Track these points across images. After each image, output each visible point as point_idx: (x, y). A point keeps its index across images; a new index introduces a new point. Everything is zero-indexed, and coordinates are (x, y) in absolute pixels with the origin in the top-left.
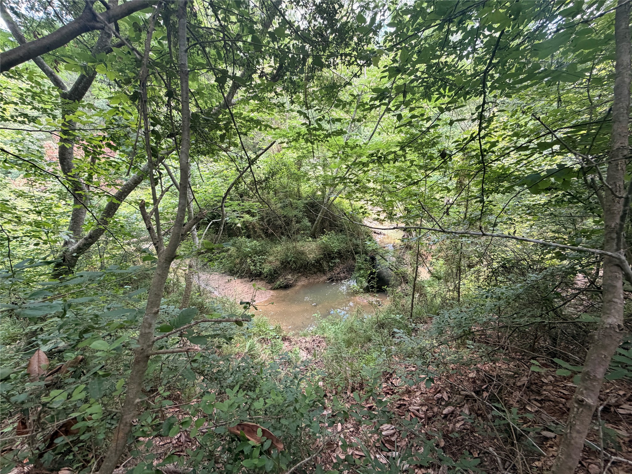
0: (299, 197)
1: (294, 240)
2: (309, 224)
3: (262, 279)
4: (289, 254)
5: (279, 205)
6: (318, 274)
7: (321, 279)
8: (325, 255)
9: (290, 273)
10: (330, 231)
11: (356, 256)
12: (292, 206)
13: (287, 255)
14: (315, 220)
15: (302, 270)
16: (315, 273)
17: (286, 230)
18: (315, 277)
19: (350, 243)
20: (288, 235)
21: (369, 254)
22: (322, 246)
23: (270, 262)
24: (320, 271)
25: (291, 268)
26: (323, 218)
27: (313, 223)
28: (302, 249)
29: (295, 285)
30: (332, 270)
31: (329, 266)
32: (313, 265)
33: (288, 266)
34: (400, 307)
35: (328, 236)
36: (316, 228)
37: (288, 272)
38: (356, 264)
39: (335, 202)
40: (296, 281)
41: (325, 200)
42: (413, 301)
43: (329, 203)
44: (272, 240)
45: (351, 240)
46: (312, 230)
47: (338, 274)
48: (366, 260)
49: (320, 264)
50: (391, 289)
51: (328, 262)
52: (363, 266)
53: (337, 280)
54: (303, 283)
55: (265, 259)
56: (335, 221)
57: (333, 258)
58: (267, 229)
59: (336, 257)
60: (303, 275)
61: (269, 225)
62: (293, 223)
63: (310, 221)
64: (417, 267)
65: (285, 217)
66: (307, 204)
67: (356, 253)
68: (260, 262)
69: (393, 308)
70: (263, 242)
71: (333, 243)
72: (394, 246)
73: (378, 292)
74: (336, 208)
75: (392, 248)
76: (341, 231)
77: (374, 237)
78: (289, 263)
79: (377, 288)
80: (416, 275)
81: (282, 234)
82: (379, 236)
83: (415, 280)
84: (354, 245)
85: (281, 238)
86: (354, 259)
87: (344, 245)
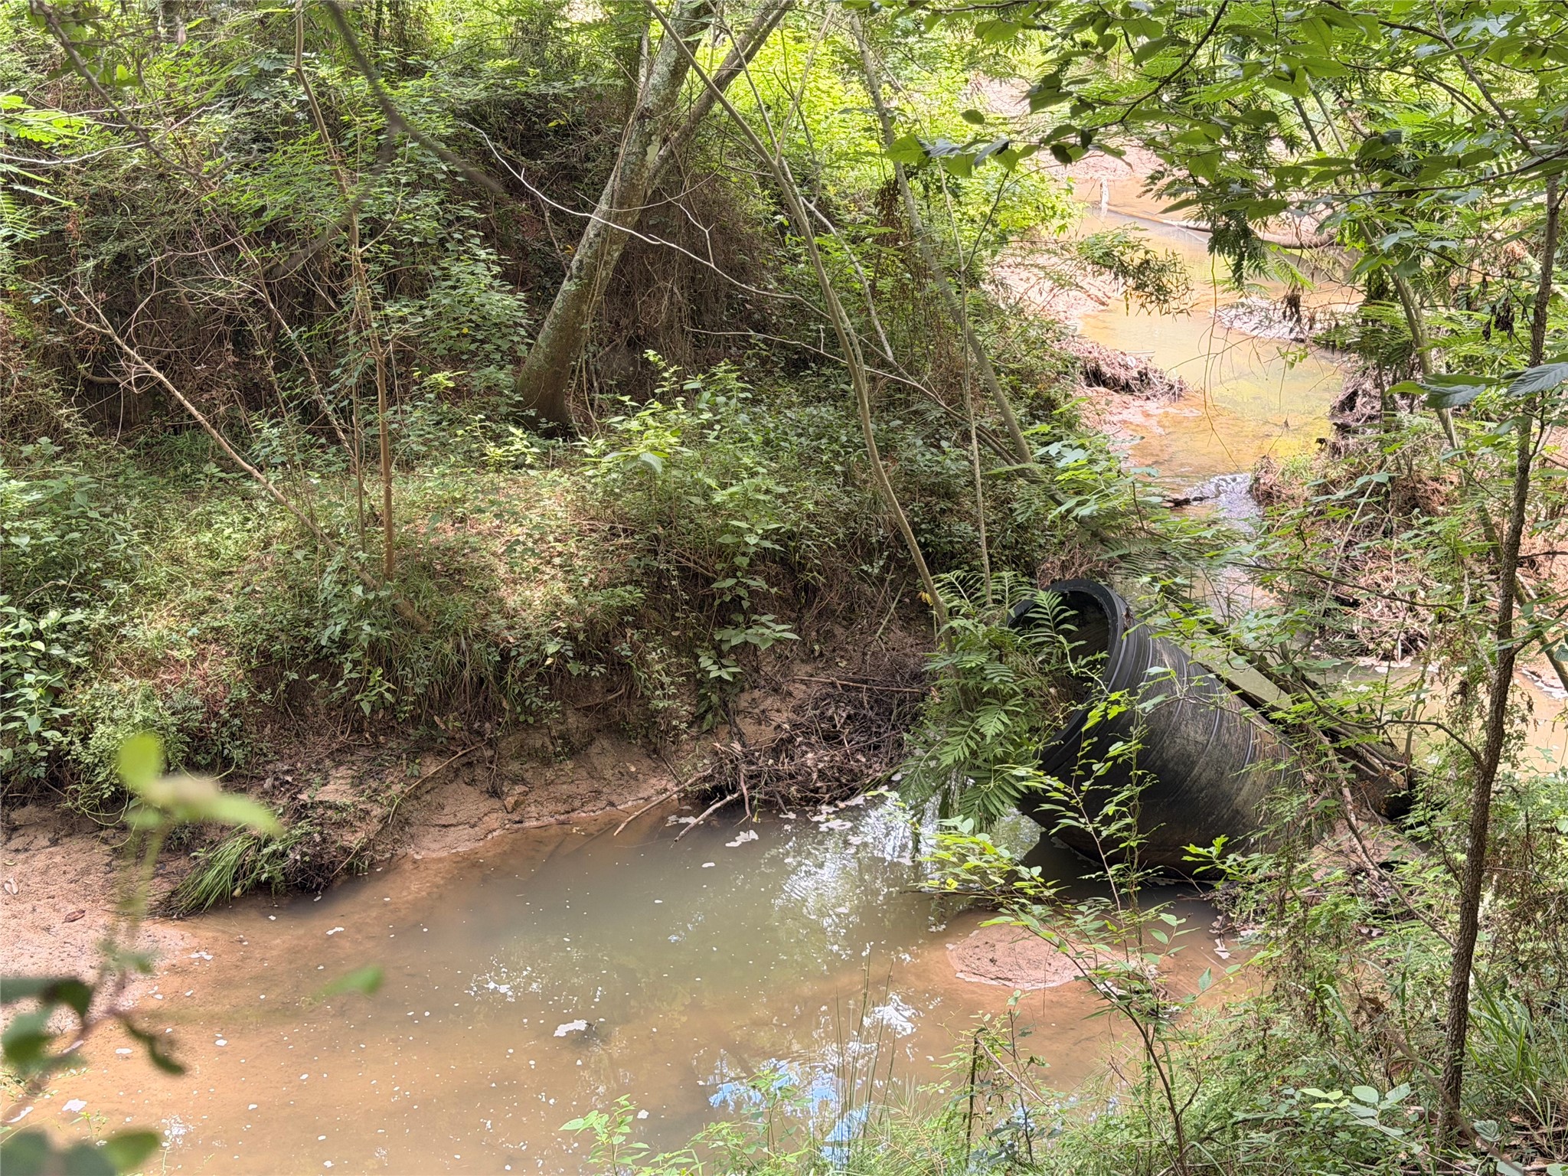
0: (405, 42)
1: (370, 454)
2: (505, 303)
3: (70, 826)
4: (328, 584)
5: (219, 123)
6: (604, 755)
7: (629, 804)
8: (657, 582)
9: (340, 755)
10: (704, 365)
11: (938, 593)
12: (337, 130)
13: (305, 596)
14: (556, 272)
15: (450, 723)
16: (574, 750)
17: (285, 359)
18: (570, 777)
19: (885, 472)
20: (309, 413)
21: (1051, 564)
22: (631, 502)
23: (149, 664)
24: (618, 731)
25: (346, 713)
26: (632, 253)
27: (539, 299)
28: (450, 535)
29: (392, 866)
30: (727, 713)
31: (697, 682)
32: (553, 678)
33: (323, 693)
34: (1341, 1014)
35: (679, 414)
36: (568, 338)
37: (319, 746)
38: (939, 661)
39: (740, 95)
40: (398, 824)
41: (650, 80)
42: (1464, 960)
43: (684, 109)
44: (154, 459)
45: (887, 450)
46: (535, 358)
47: (782, 747)
48: (1023, 622)
49: (620, 666)
50: (1262, 863)
51: (686, 648)
52: (998, 675)
53: (769, 806)
54: (461, 841)
55: (96, 642)
56: (741, 272)
57: (729, 612)
58: (108, 356)
59: (760, 602)
60: (464, 770)
61: (118, 311)
62: (358, 293)
63: (512, 278)
64: (1507, 662)
65: (274, 232)
66: (476, 114)
67: (939, 560)
68: (46, 662)
69: (1284, 1027)
70: (69, 476)
71: (728, 475)
72: (1265, 496)
73: (1150, 893)
74: (750, 150)
75: (1250, 509)
76: (797, 365)
77: (1087, 418)
78: (324, 663)
79: (1146, 857)
80: (1497, 735)
81: (256, 396)
82: (1131, 410)
83: (1488, 773)
84: (914, 486)
85: (241, 437)
86: (918, 614)
87: (829, 488)
